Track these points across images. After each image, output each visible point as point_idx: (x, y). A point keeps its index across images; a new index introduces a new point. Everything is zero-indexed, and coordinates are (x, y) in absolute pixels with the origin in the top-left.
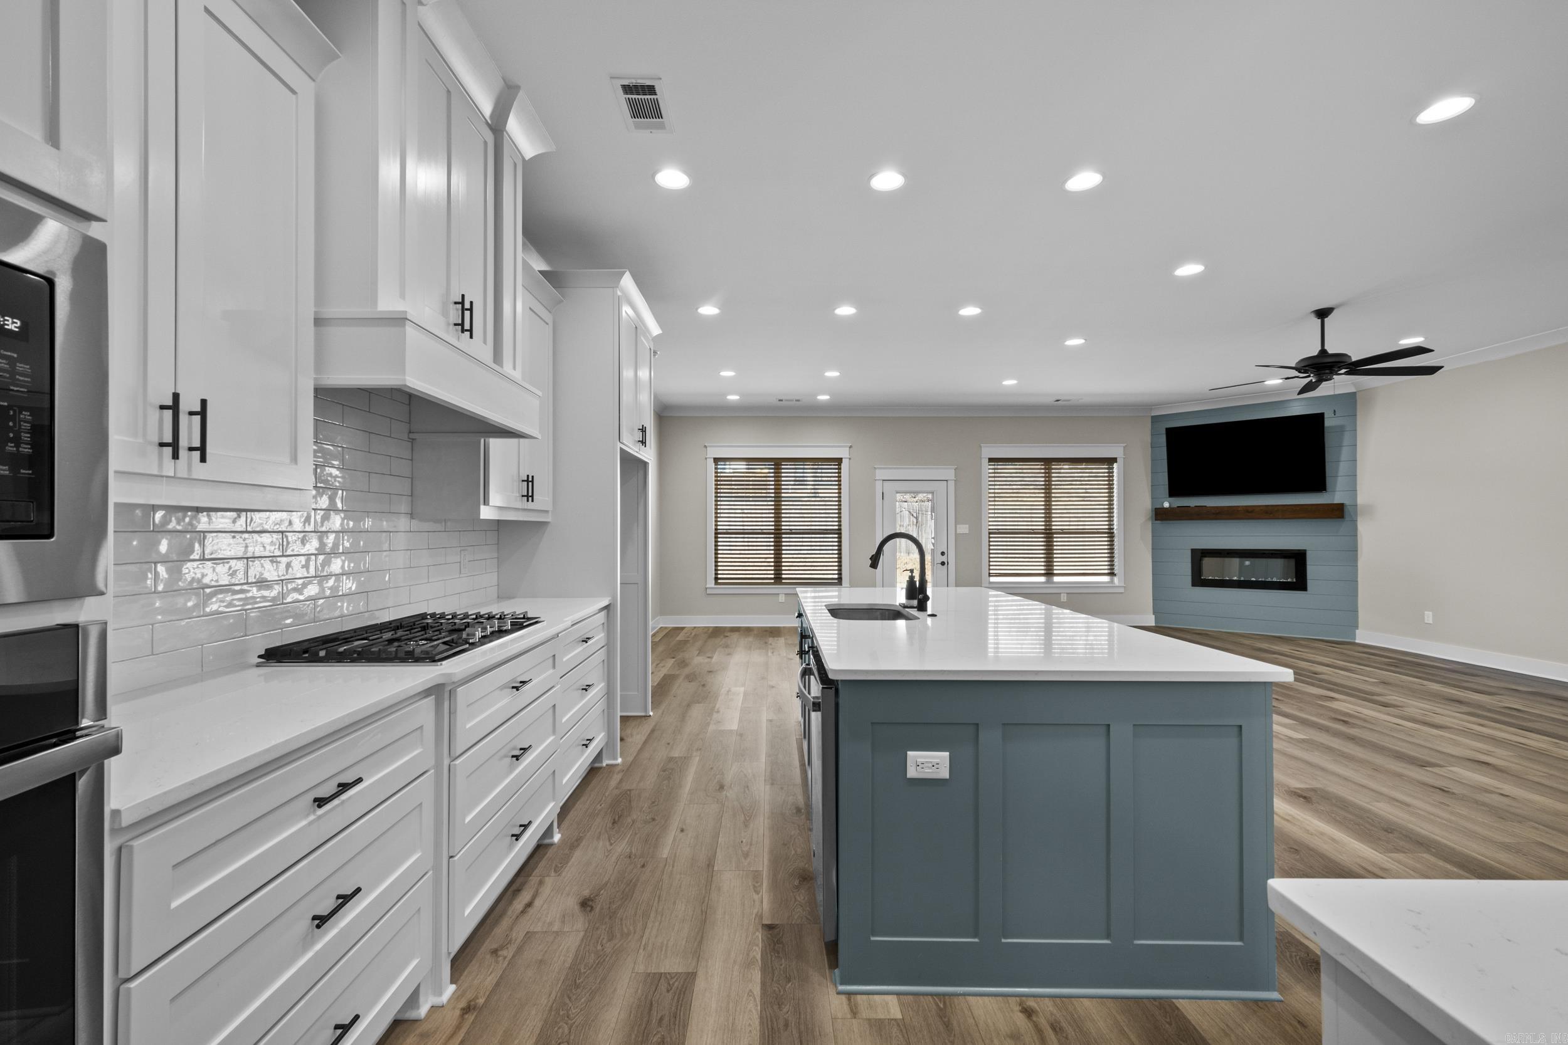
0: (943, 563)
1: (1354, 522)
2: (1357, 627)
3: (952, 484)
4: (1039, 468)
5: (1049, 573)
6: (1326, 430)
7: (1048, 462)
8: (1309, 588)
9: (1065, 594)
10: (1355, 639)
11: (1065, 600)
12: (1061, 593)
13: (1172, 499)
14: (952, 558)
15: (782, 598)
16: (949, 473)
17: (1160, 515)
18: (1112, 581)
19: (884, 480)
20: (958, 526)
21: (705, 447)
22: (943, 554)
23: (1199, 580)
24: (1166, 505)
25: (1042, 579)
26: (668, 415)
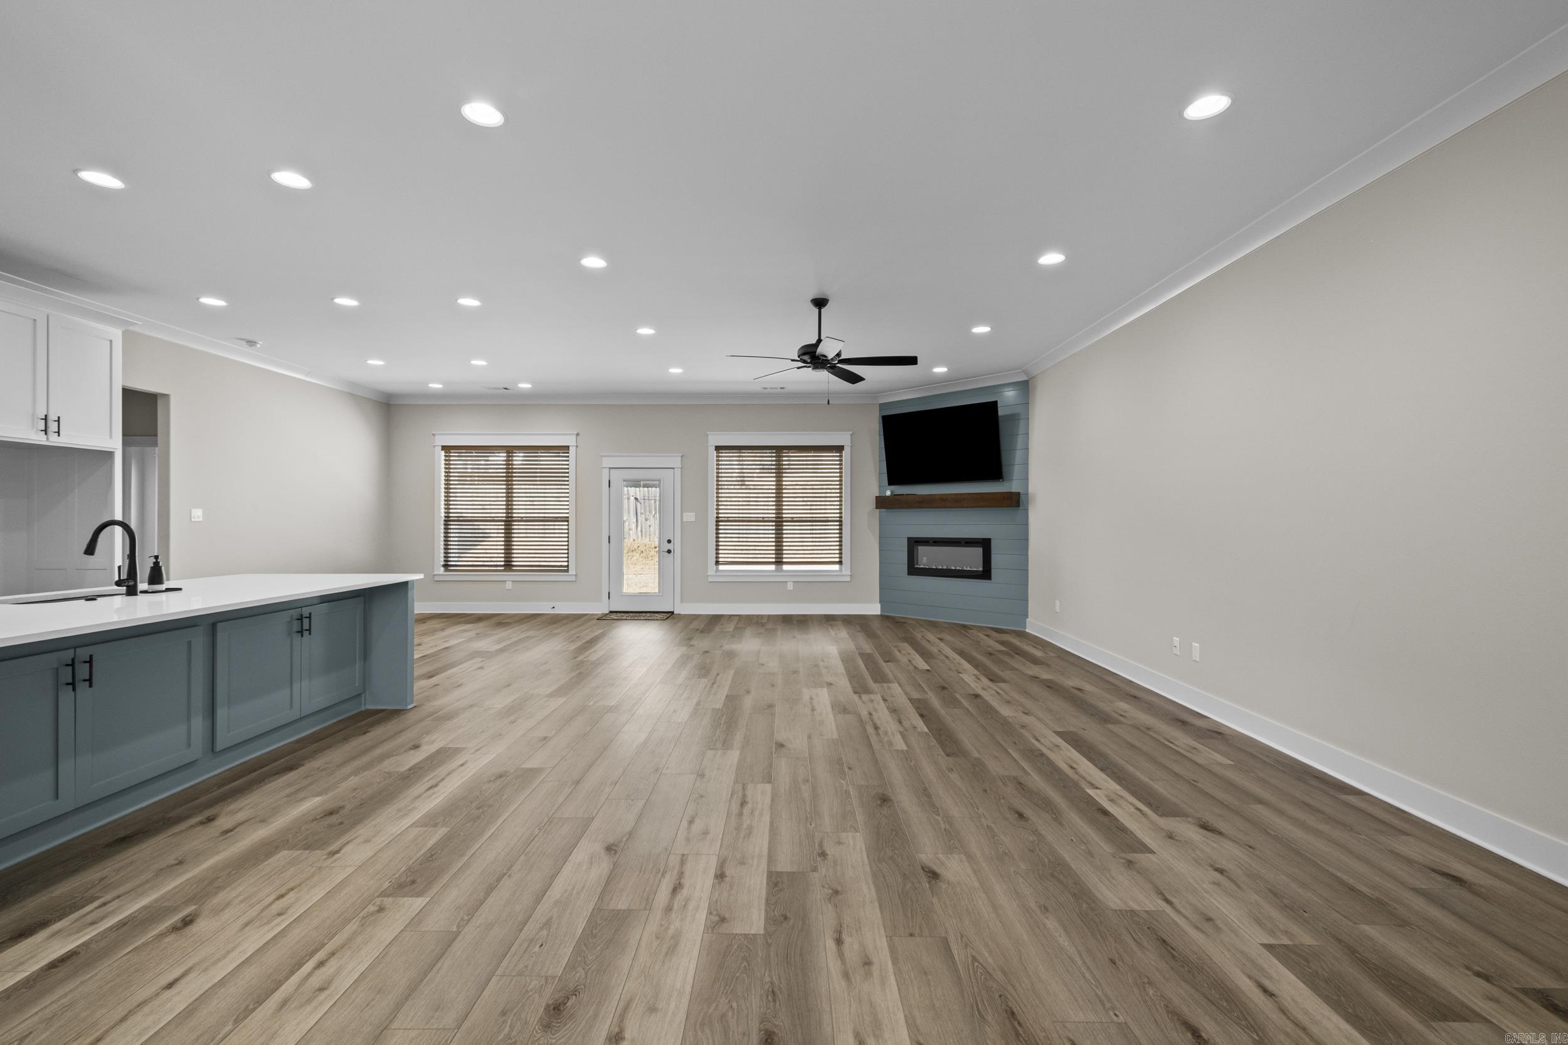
0: (669, 551)
1: (1026, 510)
2: (1027, 616)
3: (678, 472)
4: (769, 459)
5: (779, 562)
6: (1000, 420)
7: (779, 450)
8: (992, 578)
9: (792, 583)
10: (1025, 629)
11: (792, 589)
12: (787, 582)
13: (893, 487)
14: (677, 546)
15: (509, 585)
16: (676, 462)
17: (882, 503)
18: (841, 570)
19: (610, 468)
20: (684, 514)
21: (434, 435)
22: (669, 541)
23: (913, 569)
24: (888, 493)
25: (772, 567)
26: (397, 403)
